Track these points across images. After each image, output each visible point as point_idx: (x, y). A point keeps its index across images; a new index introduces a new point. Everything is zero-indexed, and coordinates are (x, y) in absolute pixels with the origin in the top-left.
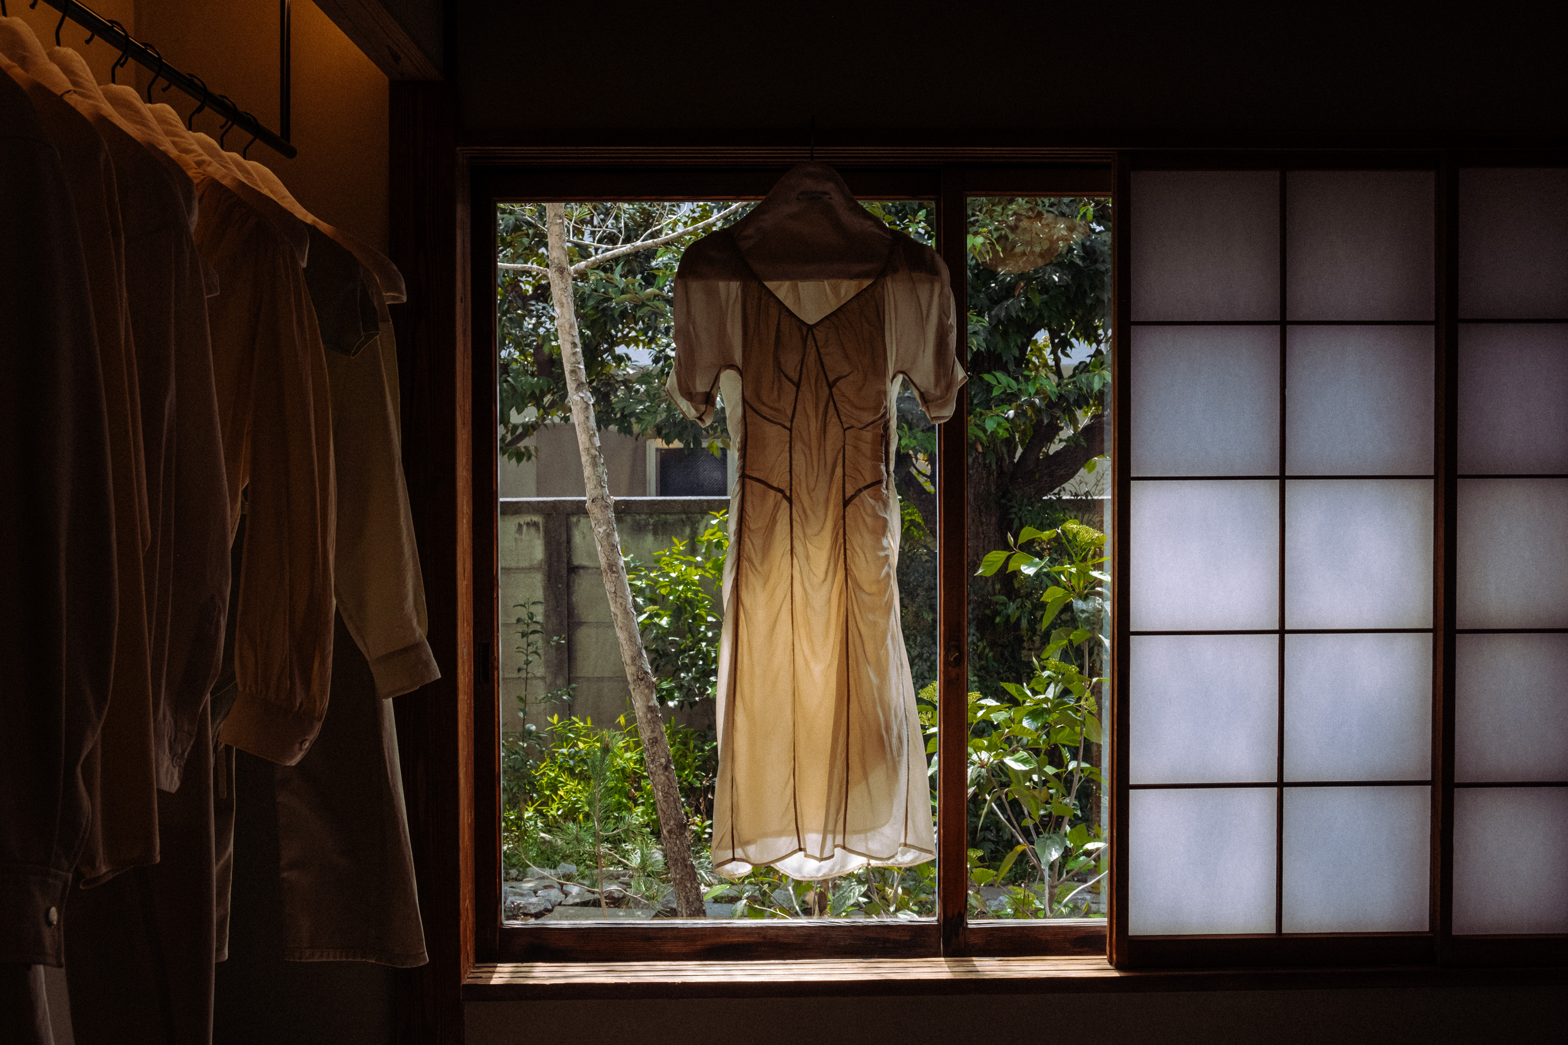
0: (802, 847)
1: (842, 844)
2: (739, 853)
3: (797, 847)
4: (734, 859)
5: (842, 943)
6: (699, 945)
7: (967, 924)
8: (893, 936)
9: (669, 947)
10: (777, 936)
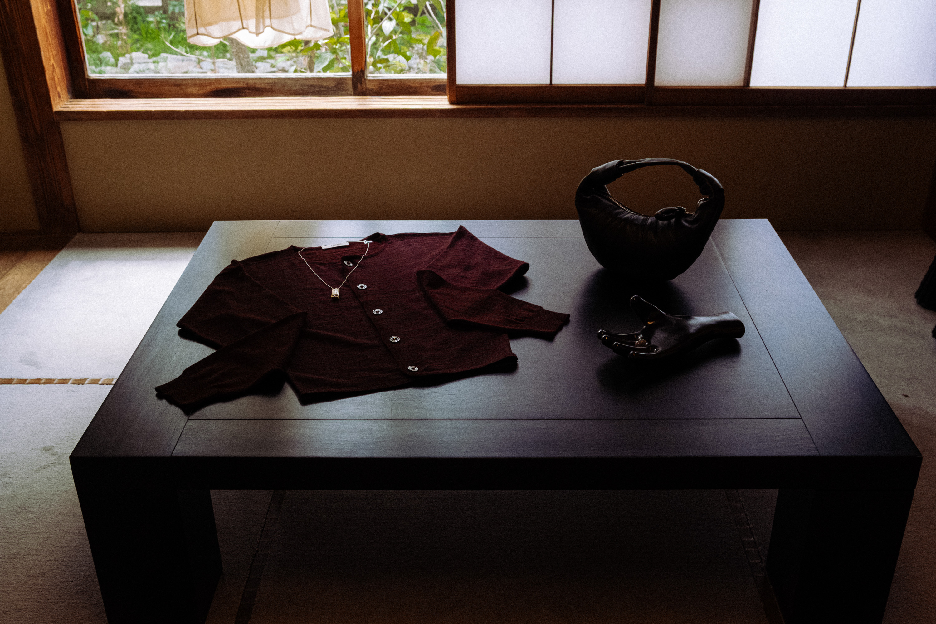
0: (245, 26)
1: (269, 24)
2: (201, 30)
3: (241, 27)
4: (198, 34)
5: (294, 88)
6: (209, 89)
7: (367, 76)
8: (325, 84)
9: (191, 90)
10: (255, 83)
